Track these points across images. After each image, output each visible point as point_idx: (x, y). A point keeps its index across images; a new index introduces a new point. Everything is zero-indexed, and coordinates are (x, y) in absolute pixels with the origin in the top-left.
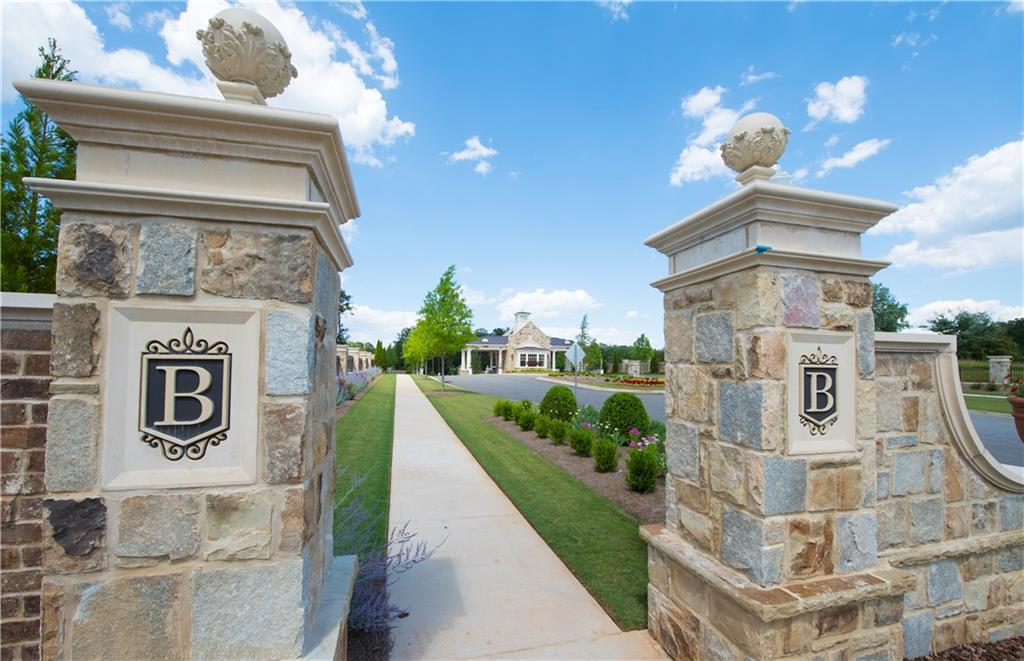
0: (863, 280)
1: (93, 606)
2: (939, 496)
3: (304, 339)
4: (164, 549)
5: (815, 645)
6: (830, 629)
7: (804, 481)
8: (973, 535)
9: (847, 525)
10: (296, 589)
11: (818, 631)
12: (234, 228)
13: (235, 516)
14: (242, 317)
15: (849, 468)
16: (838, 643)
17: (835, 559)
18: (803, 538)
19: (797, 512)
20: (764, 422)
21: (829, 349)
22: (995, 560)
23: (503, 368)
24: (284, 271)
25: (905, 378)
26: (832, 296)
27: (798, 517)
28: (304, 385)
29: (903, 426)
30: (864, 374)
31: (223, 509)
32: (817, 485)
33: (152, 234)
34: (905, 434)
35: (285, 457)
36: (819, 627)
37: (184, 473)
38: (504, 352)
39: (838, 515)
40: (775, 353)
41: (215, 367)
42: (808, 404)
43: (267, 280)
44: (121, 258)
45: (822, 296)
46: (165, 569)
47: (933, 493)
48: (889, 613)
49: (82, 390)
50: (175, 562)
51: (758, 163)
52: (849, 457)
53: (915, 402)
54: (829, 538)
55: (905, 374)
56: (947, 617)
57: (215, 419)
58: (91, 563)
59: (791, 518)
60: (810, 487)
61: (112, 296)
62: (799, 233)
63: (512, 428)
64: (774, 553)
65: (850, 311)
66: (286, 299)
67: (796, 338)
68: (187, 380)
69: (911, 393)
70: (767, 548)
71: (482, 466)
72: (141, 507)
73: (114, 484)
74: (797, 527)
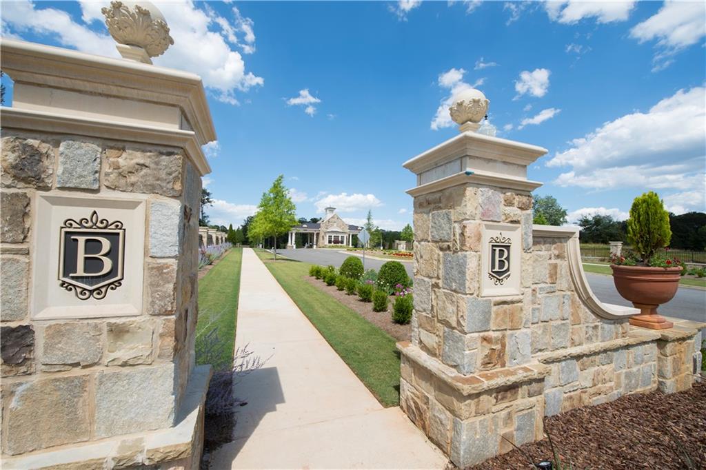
0: (528, 194)
1: (24, 398)
2: (567, 321)
3: (176, 220)
4: (76, 359)
5: (494, 409)
6: (502, 399)
7: (489, 312)
8: (586, 344)
9: (514, 338)
10: (170, 383)
11: (495, 400)
12: (127, 145)
13: (127, 336)
14: (133, 205)
15: (516, 305)
16: (507, 407)
17: (507, 358)
18: (489, 346)
19: (485, 331)
20: (468, 278)
21: (506, 234)
22: (597, 358)
23: (317, 244)
24: (163, 175)
25: (550, 252)
26: (509, 203)
27: (486, 334)
28: (175, 251)
29: (548, 280)
30: (526, 250)
31: (118, 332)
32: (497, 315)
33: (68, 147)
34: (549, 285)
35: (162, 298)
36: (496, 398)
37: (92, 307)
38: (318, 234)
39: (508, 332)
40: (475, 236)
41: (113, 237)
42: (493, 267)
43: (151, 180)
44: (46, 162)
45: (503, 202)
46: (77, 372)
47: (564, 320)
48: (536, 389)
49: (17, 252)
50: (84, 367)
51: (470, 120)
52: (516, 298)
53: (555, 266)
54: (504, 346)
55: (550, 250)
56: (570, 392)
57: (113, 272)
58: (23, 369)
59: (482, 334)
60: (493, 316)
61: (39, 188)
62: (491, 164)
63: (321, 284)
64: (471, 355)
65: (519, 211)
66: (163, 194)
67: (488, 227)
68: (93, 245)
69: (553, 261)
70: (467, 352)
71: (300, 308)
72: (59, 331)
73: (40, 316)
74: (485, 339)
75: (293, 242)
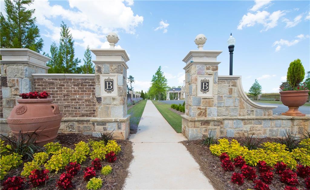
0: (216, 66)
1: (101, 109)
2: (238, 108)
3: (122, 78)
4: (107, 103)
5: (200, 127)
6: (203, 125)
7: (200, 101)
8: (247, 116)
9: (210, 109)
10: (122, 109)
11: (201, 125)
12: (113, 65)
13: (115, 100)
14: (114, 76)
15: (210, 99)
16: (205, 127)
17: (207, 115)
18: (200, 110)
19: (199, 106)
20: (192, 91)
21: (207, 79)
22: (253, 121)
24: (119, 70)
25: (229, 84)
26: (208, 69)
27: (199, 107)
28: (122, 84)
29: (228, 93)
30: (215, 83)
31: (114, 99)
32: (203, 102)
33: (105, 66)
34: (228, 95)
35: (121, 93)
36: (201, 124)
37: (109, 95)
38: (180, 93)
39: (208, 107)
40: (195, 79)
41: (112, 82)
42: (202, 88)
43: (117, 71)
44: (101, 69)
45: (206, 69)
46: (108, 106)
47: (235, 107)
48: (217, 124)
49: (99, 85)
50: (109, 105)
52: (211, 97)
53: (231, 89)
54: (206, 111)
55: (229, 83)
56: (238, 131)
57: (112, 88)
58: (100, 104)
59: (198, 107)
60: (202, 102)
61: (101, 74)
62: (202, 58)
64: (194, 112)
65: (212, 71)
66: (120, 73)
67: (200, 77)
68: (109, 84)
69: (231, 87)
70: (192, 111)
72: (105, 98)
73: (103, 96)
74: (199, 108)
75: (169, 97)
